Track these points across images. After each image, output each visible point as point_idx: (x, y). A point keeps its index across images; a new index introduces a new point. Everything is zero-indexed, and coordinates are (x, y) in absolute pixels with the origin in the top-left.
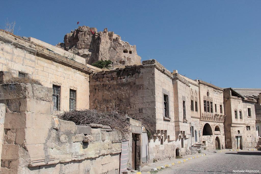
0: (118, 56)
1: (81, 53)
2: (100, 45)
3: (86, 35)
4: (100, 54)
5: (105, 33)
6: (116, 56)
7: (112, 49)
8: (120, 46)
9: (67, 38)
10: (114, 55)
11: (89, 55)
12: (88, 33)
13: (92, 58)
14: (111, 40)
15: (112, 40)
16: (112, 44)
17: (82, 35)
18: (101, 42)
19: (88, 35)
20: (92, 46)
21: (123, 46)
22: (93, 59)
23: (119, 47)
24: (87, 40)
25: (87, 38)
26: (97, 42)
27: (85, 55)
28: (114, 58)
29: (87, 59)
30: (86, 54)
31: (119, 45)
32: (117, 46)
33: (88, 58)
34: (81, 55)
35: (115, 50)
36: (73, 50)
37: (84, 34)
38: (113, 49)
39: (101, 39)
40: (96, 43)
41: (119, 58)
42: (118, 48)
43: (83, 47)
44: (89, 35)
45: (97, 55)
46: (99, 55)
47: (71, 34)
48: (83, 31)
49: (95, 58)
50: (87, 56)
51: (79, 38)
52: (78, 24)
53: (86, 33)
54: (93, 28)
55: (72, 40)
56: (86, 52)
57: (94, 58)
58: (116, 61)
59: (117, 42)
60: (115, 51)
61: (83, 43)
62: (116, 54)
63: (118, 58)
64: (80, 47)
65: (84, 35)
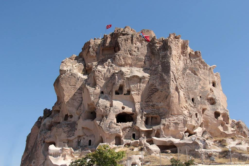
0: (203, 88)
1: (127, 73)
2: (171, 59)
3: (134, 41)
4: (171, 77)
5: (177, 40)
6: (199, 87)
7: (188, 71)
8: (204, 69)
9: (90, 47)
10: (195, 84)
11: (144, 77)
12: (137, 38)
13: (152, 85)
14: (184, 55)
15: (186, 56)
16: (187, 63)
17: (126, 40)
18: (171, 54)
19: (138, 43)
20: (147, 62)
21: (210, 69)
22: (153, 87)
23: (202, 70)
24: (136, 50)
25: (136, 48)
26: (161, 54)
27: (135, 79)
28: (195, 89)
29: (140, 86)
30: (137, 77)
31: (202, 66)
32: (198, 67)
33: (142, 84)
34: (127, 76)
35: (195, 74)
36: (106, 67)
37: (131, 39)
38: (190, 72)
39: (171, 48)
40: (159, 55)
41: (205, 91)
42: (200, 72)
43: (130, 62)
44: (141, 42)
45: (165, 80)
46: (170, 80)
47: (99, 42)
48: (128, 35)
49: (160, 84)
50: (139, 80)
51: (120, 45)
52: (107, 28)
53: (134, 38)
54: (148, 31)
55: (101, 52)
56: (137, 72)
57: (157, 85)
58: (200, 97)
59: (198, 59)
60: (196, 76)
61: (130, 56)
62: (198, 83)
63: (202, 90)
64: (123, 63)
65: (129, 41)
